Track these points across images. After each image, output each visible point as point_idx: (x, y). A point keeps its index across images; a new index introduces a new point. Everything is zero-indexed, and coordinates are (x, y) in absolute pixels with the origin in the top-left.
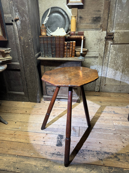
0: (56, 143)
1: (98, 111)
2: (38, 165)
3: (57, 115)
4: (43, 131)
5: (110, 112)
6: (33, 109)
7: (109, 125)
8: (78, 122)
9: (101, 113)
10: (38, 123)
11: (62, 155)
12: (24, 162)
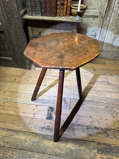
0: (46, 116)
1: (91, 81)
2: (28, 140)
3: (48, 85)
4: (33, 102)
5: (104, 82)
6: (22, 76)
7: (101, 97)
8: (69, 94)
9: (94, 83)
10: (28, 93)
11: (52, 130)
12: (13, 137)
